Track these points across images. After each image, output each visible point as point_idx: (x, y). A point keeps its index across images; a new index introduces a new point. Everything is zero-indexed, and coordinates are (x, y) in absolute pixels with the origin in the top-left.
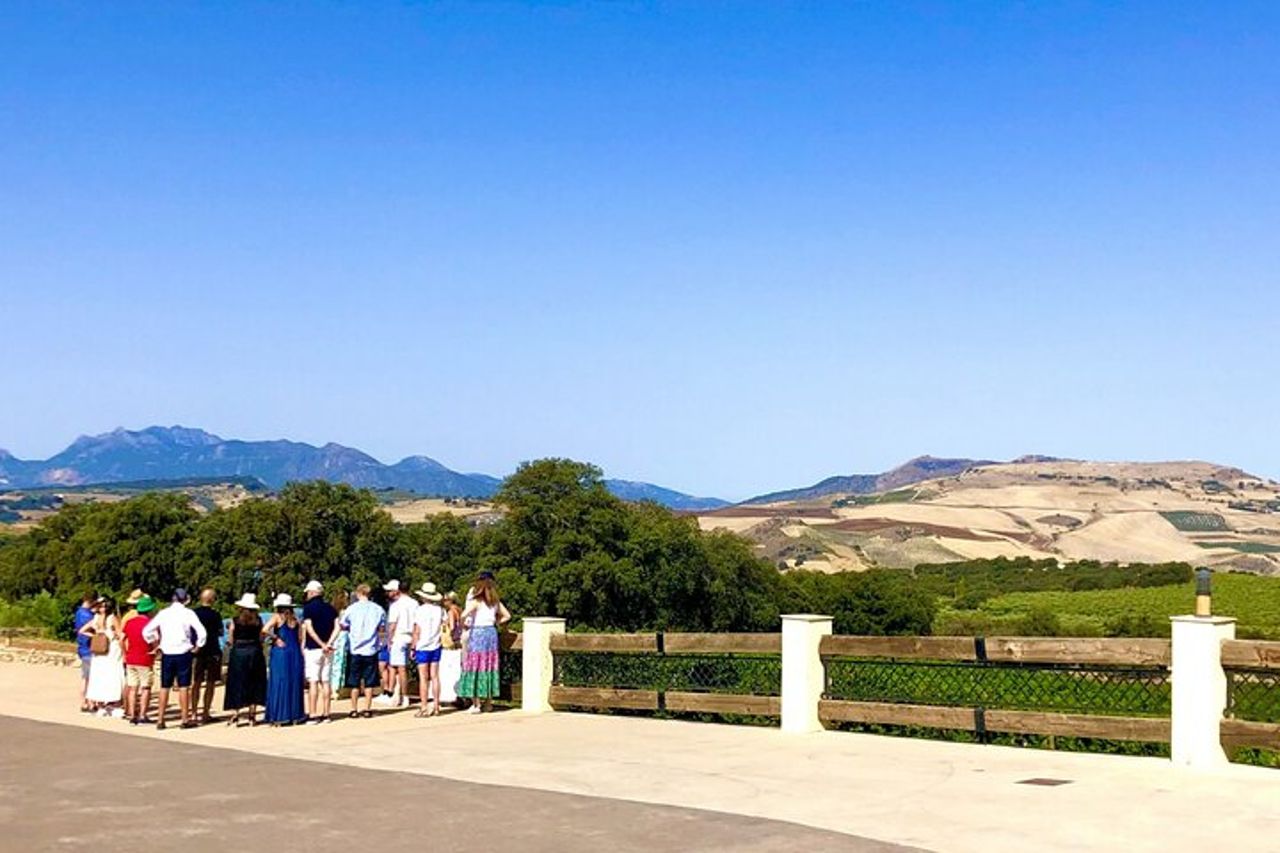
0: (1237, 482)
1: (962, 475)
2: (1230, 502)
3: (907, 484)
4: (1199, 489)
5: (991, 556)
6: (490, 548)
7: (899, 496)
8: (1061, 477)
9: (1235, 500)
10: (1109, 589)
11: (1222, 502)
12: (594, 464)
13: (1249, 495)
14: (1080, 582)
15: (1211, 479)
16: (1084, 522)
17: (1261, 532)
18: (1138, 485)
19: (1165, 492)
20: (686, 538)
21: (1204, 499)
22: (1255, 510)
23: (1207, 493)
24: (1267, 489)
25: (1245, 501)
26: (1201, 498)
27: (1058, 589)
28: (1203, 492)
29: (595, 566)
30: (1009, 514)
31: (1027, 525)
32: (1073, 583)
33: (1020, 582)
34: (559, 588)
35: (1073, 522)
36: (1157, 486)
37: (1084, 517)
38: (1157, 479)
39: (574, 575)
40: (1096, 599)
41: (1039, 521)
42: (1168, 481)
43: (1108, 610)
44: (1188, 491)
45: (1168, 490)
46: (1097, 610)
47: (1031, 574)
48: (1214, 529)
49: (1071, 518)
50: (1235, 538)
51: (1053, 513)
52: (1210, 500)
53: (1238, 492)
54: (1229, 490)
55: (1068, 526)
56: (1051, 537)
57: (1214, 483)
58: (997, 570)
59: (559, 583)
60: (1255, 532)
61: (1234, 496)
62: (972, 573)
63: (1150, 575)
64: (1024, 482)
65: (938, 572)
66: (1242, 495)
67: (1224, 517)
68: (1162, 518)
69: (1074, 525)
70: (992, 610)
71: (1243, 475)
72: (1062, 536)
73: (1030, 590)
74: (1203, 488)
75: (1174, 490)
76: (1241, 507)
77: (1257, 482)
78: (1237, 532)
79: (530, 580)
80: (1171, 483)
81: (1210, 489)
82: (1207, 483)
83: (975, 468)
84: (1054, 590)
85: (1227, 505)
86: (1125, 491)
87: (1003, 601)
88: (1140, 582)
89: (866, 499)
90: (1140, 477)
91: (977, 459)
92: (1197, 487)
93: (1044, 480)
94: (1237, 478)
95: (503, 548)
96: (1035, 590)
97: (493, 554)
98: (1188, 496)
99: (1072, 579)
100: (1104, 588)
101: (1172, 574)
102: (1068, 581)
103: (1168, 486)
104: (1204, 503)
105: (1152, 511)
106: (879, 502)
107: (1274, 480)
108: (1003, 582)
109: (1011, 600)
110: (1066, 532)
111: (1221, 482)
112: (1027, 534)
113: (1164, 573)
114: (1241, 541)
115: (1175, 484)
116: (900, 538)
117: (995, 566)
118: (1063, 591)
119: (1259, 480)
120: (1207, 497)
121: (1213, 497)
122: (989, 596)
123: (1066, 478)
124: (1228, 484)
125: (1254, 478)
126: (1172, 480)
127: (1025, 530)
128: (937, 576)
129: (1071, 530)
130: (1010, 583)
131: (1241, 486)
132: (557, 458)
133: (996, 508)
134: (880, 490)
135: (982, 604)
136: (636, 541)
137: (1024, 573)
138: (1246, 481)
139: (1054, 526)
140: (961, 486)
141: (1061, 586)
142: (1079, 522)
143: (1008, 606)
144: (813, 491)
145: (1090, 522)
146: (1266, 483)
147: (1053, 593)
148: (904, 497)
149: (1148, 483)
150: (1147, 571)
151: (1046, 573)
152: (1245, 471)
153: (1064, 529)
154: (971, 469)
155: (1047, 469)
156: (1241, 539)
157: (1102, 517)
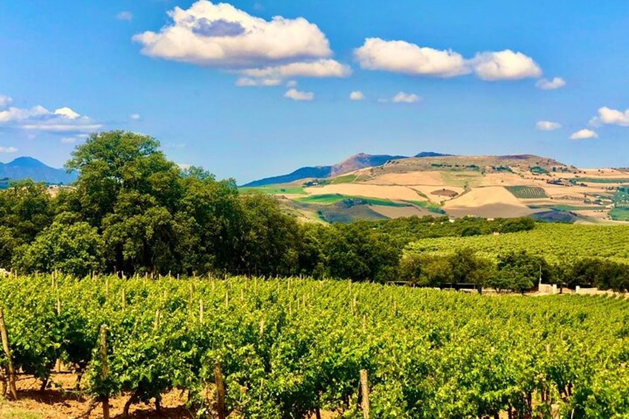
0: (552, 167)
1: (384, 165)
2: (548, 180)
3: (350, 171)
4: (529, 172)
5: (408, 216)
6: (65, 206)
7: (346, 180)
8: (445, 166)
9: (551, 179)
10: (484, 234)
11: (543, 180)
12: (151, 136)
13: (558, 175)
14: (466, 231)
15: (536, 166)
16: (460, 194)
17: (566, 198)
18: (492, 170)
19: (509, 174)
20: (227, 198)
21: (532, 178)
22: (563, 185)
23: (533, 174)
24: (570, 171)
25: (556, 179)
26: (530, 178)
27: (453, 236)
28: (531, 174)
29: (156, 218)
30: (414, 190)
31: (425, 196)
32: (461, 231)
33: (428, 232)
34: (125, 238)
35: (453, 193)
36: (504, 171)
37: (460, 190)
38: (503, 166)
39: (137, 226)
40: (478, 241)
41: (432, 193)
42: (510, 167)
43: (487, 248)
44: (523, 173)
45: (511, 173)
46: (479, 248)
47: (434, 226)
48: (538, 197)
49: (451, 191)
50: (551, 202)
51: (441, 188)
52: (535, 179)
53: (552, 173)
54: (547, 173)
55: (450, 196)
56: (440, 203)
57: (538, 168)
58: (412, 224)
59: (124, 234)
60: (563, 198)
61: (550, 176)
62: (397, 227)
63: (509, 225)
64: (422, 169)
65: (375, 227)
66: (554, 175)
67: (544, 188)
68: (506, 190)
69: (454, 196)
70: (413, 250)
71: (555, 163)
72: (446, 202)
73: (435, 236)
74: (531, 171)
75: (513, 173)
76: (555, 183)
77: (564, 167)
78: (552, 198)
79: (100, 232)
80: (512, 169)
81: (535, 172)
82: (534, 168)
83: (392, 161)
84: (450, 236)
85: (546, 181)
86: (484, 174)
87: (418, 244)
88: (502, 230)
89: (325, 181)
90: (494, 165)
91: (393, 155)
92: (527, 171)
93: (435, 168)
94: (552, 164)
95: (76, 205)
96: (438, 237)
97: (67, 211)
98: (523, 176)
99: (461, 229)
100: (480, 234)
101: (523, 225)
102: (458, 230)
103: (510, 171)
104: (532, 180)
105: (500, 186)
106: (333, 183)
107: (574, 166)
108: (416, 232)
109: (424, 243)
110: (449, 200)
111: (542, 168)
112: (425, 201)
113: (518, 224)
114: (555, 204)
115: (514, 169)
116: (347, 206)
117: (411, 222)
118: (456, 236)
119: (565, 166)
120: (534, 177)
121: (537, 177)
122: (410, 241)
123: (448, 166)
124: (545, 168)
125: (562, 165)
126: (513, 167)
127: (424, 199)
128: (374, 229)
129: (452, 199)
130: (421, 232)
131: (554, 170)
132: (121, 130)
133: (406, 186)
134: (333, 176)
135: (406, 246)
136: (188, 198)
137: (429, 226)
138: (557, 167)
139: (442, 197)
140: (385, 171)
141: (454, 233)
142: (457, 194)
143: (422, 246)
144: (291, 177)
145: (463, 193)
146: (569, 168)
147: (449, 238)
148: (350, 180)
149: (498, 168)
150: (506, 222)
151: (443, 226)
152: (557, 161)
153: (448, 198)
154: (390, 162)
155: (436, 160)
156: (555, 202)
157: (470, 190)
